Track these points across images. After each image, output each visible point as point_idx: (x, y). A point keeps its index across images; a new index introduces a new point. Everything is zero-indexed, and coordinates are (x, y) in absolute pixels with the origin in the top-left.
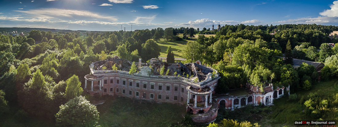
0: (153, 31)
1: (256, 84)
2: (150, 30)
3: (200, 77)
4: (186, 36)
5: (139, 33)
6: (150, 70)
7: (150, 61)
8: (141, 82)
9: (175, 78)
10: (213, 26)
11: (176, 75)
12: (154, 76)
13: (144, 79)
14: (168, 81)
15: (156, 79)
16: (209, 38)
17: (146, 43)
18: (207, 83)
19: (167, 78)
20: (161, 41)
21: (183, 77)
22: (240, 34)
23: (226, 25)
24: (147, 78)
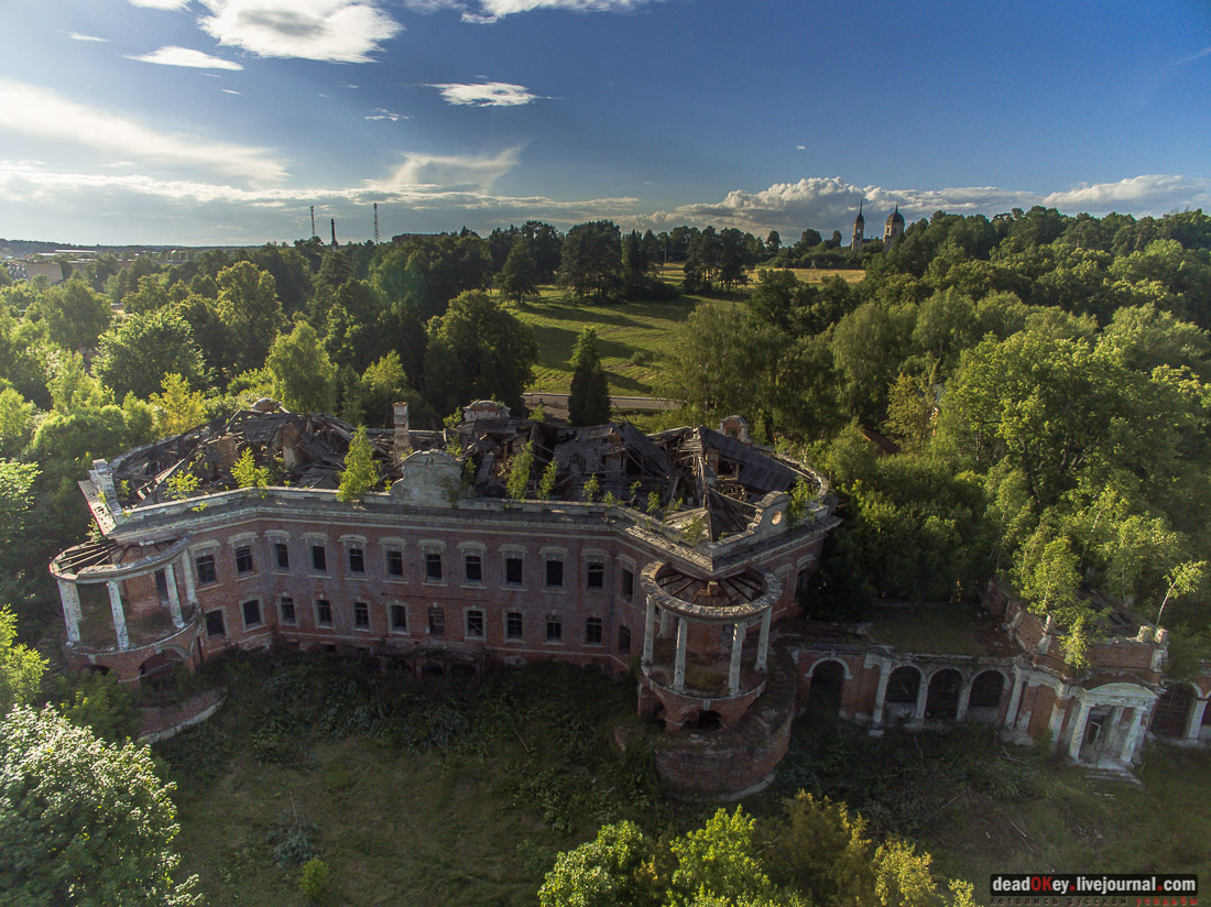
0: (501, 241)
1: (1043, 604)
2: (485, 235)
3: (722, 513)
4: (700, 276)
5: (416, 253)
6: (455, 472)
7: (463, 419)
8: (412, 546)
9: (592, 516)
10: (860, 220)
11: (595, 494)
12: (477, 506)
13: (423, 524)
14: (555, 531)
15: (486, 522)
16: (820, 289)
17: (451, 313)
18: (752, 549)
19: (546, 513)
20: (545, 300)
21: (629, 510)
22: (1013, 271)
23: (940, 214)
24: (441, 519)
